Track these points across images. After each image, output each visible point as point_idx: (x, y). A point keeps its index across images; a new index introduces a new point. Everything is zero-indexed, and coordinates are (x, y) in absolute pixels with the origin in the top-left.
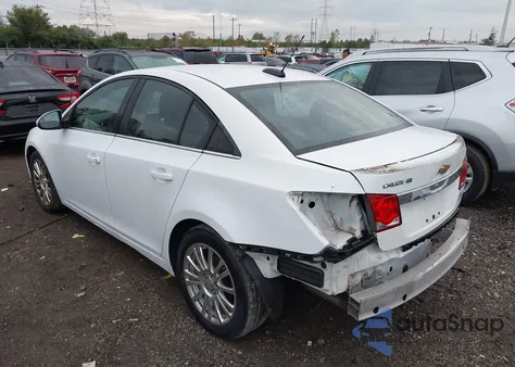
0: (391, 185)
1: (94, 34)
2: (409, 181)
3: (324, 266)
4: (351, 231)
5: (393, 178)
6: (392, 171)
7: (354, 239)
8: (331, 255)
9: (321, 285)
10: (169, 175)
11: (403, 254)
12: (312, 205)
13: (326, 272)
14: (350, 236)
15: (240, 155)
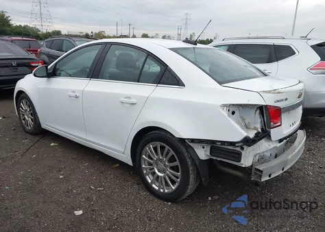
0: (278, 101)
1: (39, 31)
2: (286, 99)
3: (242, 149)
4: (255, 129)
5: (279, 97)
6: (279, 93)
7: (258, 133)
8: (248, 142)
9: (239, 161)
10: (134, 101)
11: (279, 145)
12: (233, 113)
13: (243, 152)
14: (256, 132)
15: (184, 86)
